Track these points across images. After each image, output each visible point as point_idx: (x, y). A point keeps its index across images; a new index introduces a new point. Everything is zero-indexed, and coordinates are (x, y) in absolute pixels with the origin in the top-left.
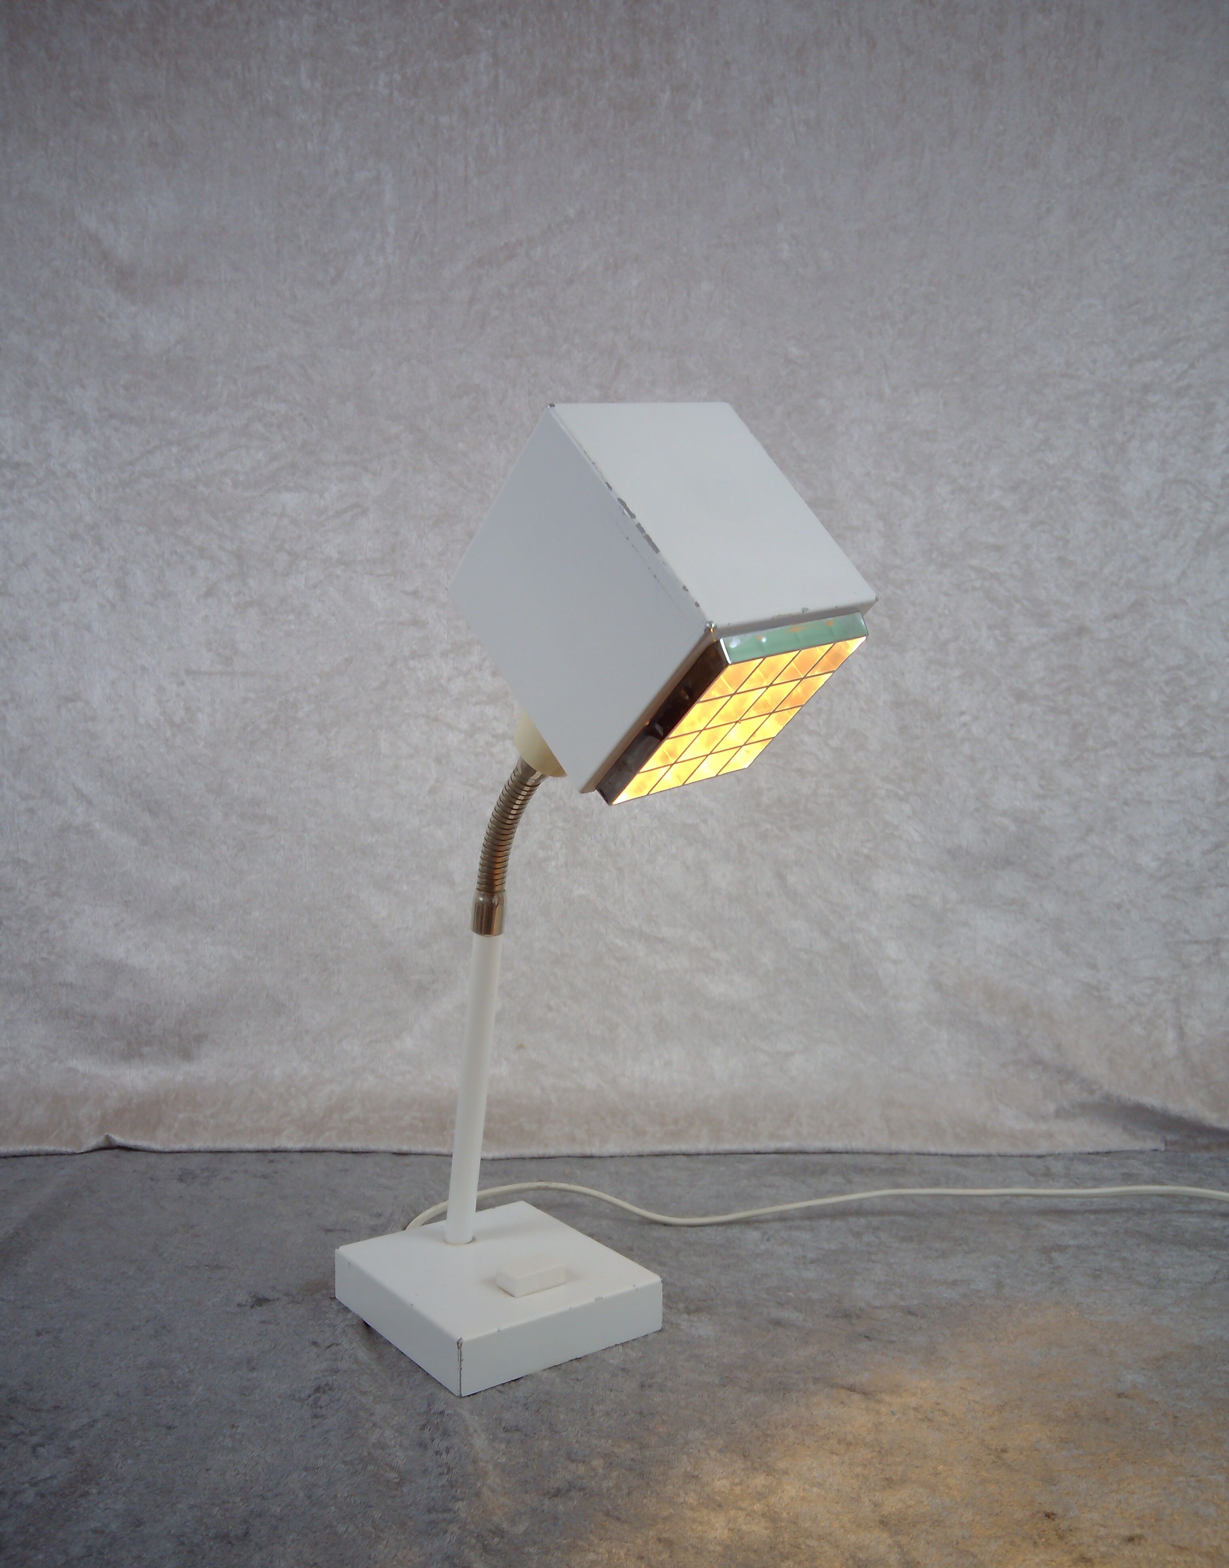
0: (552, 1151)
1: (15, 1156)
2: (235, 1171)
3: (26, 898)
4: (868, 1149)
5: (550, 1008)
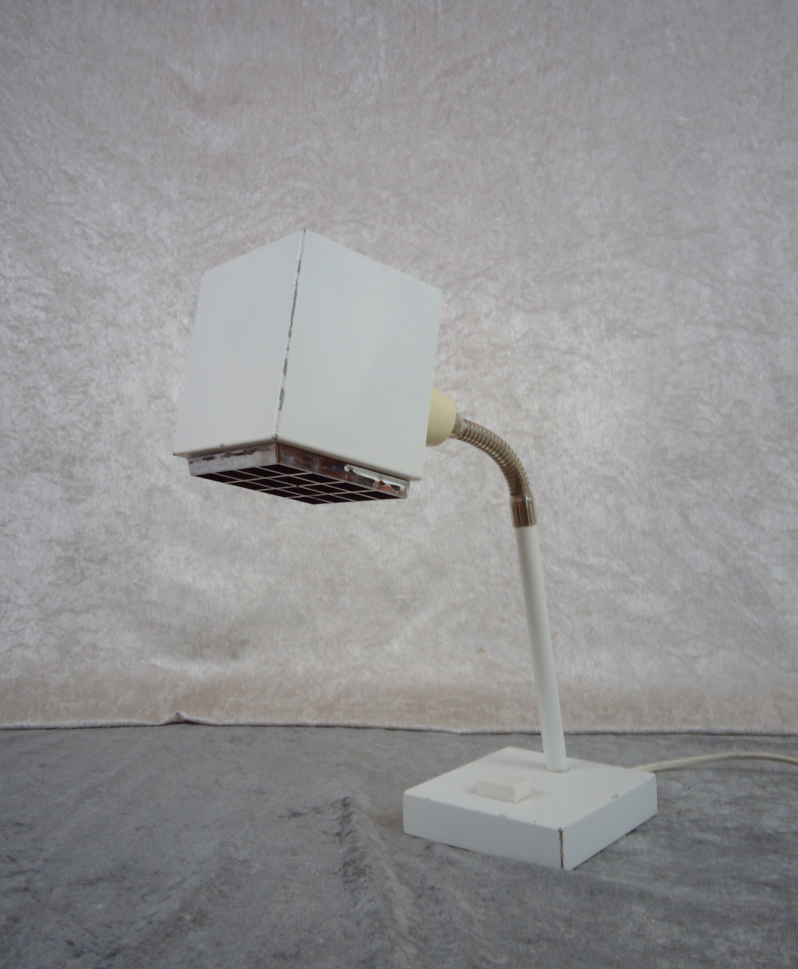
0: (508, 729)
1: (112, 727)
2: (270, 738)
3: (125, 540)
4: (765, 731)
5: (503, 621)
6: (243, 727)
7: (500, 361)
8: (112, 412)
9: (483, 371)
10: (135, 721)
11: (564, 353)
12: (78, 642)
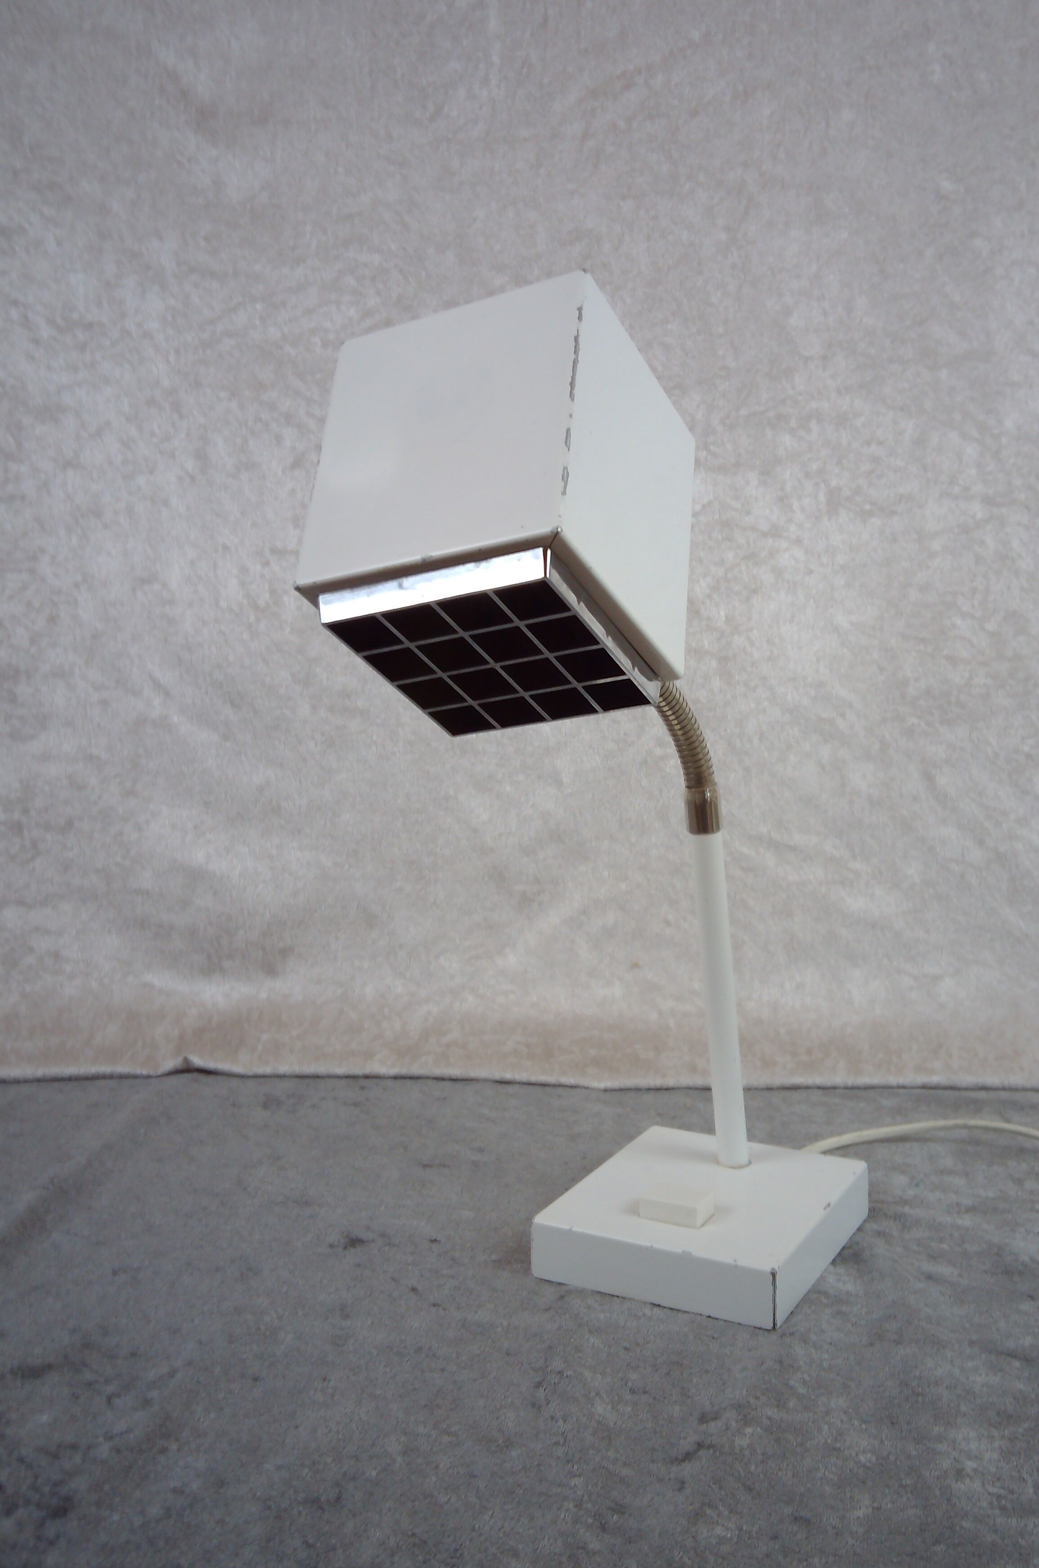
0: (670, 1082)
1: (86, 1078)
3: (99, 797)
5: (668, 924)
6: (284, 1078)
8: (76, 601)
10: (122, 1068)
11: (764, 535)
12: (31, 950)
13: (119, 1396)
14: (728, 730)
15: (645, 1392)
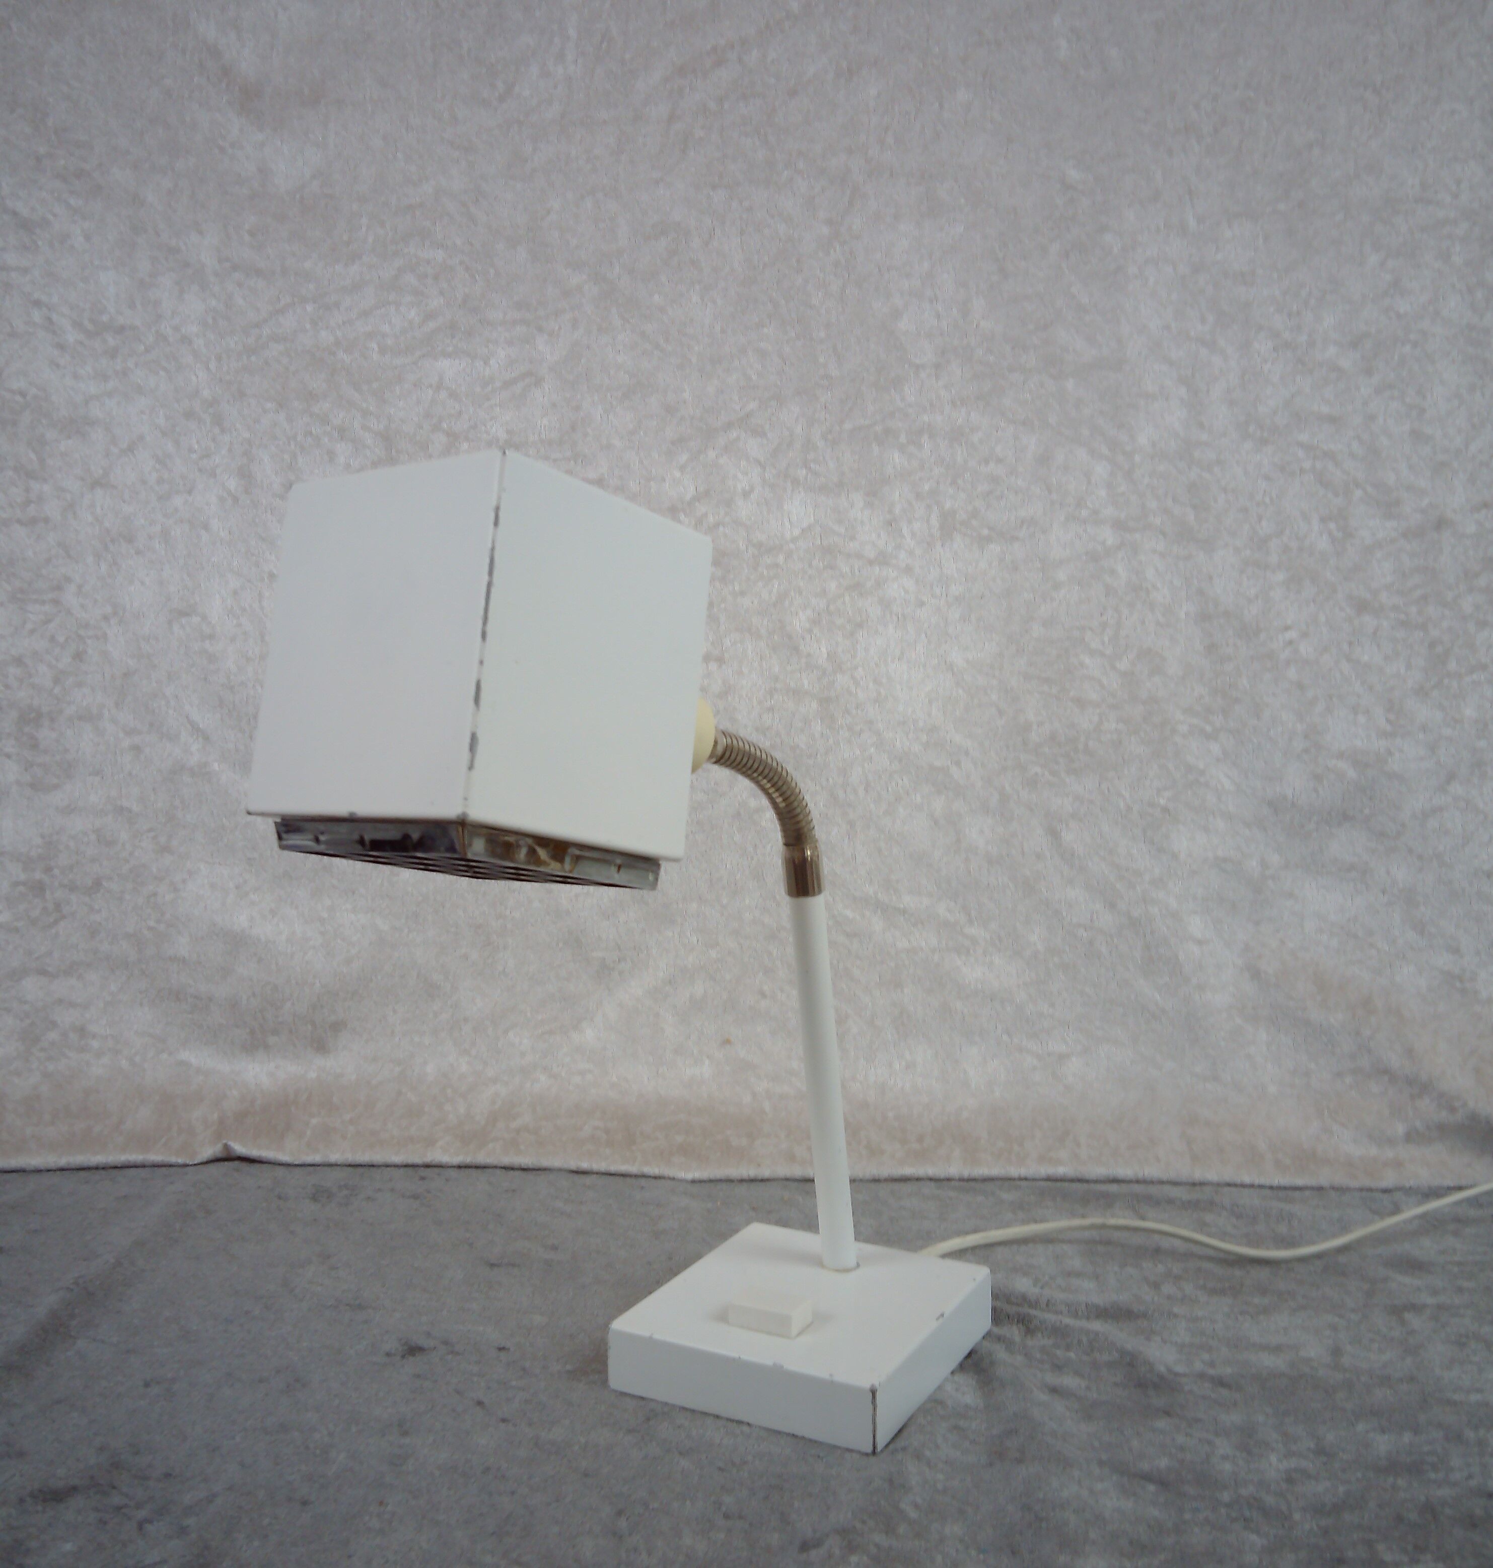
0: (766, 1173)
1: (116, 1167)
2: (379, 1190)
3: (131, 854)
4: (1164, 1176)
5: (763, 995)
6: (336, 1167)
7: (765, 572)
8: (105, 636)
9: (737, 588)
10: (154, 1157)
11: (871, 563)
12: (54, 1024)
13: (150, 1521)
14: (831, 780)
15: (740, 1517)
